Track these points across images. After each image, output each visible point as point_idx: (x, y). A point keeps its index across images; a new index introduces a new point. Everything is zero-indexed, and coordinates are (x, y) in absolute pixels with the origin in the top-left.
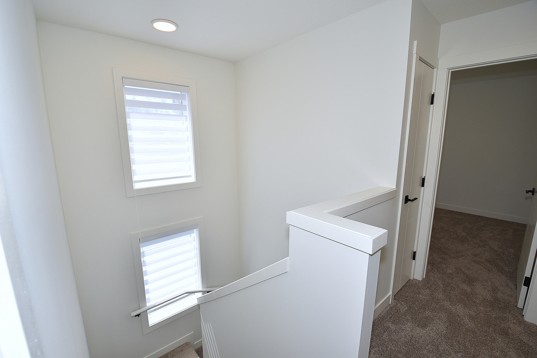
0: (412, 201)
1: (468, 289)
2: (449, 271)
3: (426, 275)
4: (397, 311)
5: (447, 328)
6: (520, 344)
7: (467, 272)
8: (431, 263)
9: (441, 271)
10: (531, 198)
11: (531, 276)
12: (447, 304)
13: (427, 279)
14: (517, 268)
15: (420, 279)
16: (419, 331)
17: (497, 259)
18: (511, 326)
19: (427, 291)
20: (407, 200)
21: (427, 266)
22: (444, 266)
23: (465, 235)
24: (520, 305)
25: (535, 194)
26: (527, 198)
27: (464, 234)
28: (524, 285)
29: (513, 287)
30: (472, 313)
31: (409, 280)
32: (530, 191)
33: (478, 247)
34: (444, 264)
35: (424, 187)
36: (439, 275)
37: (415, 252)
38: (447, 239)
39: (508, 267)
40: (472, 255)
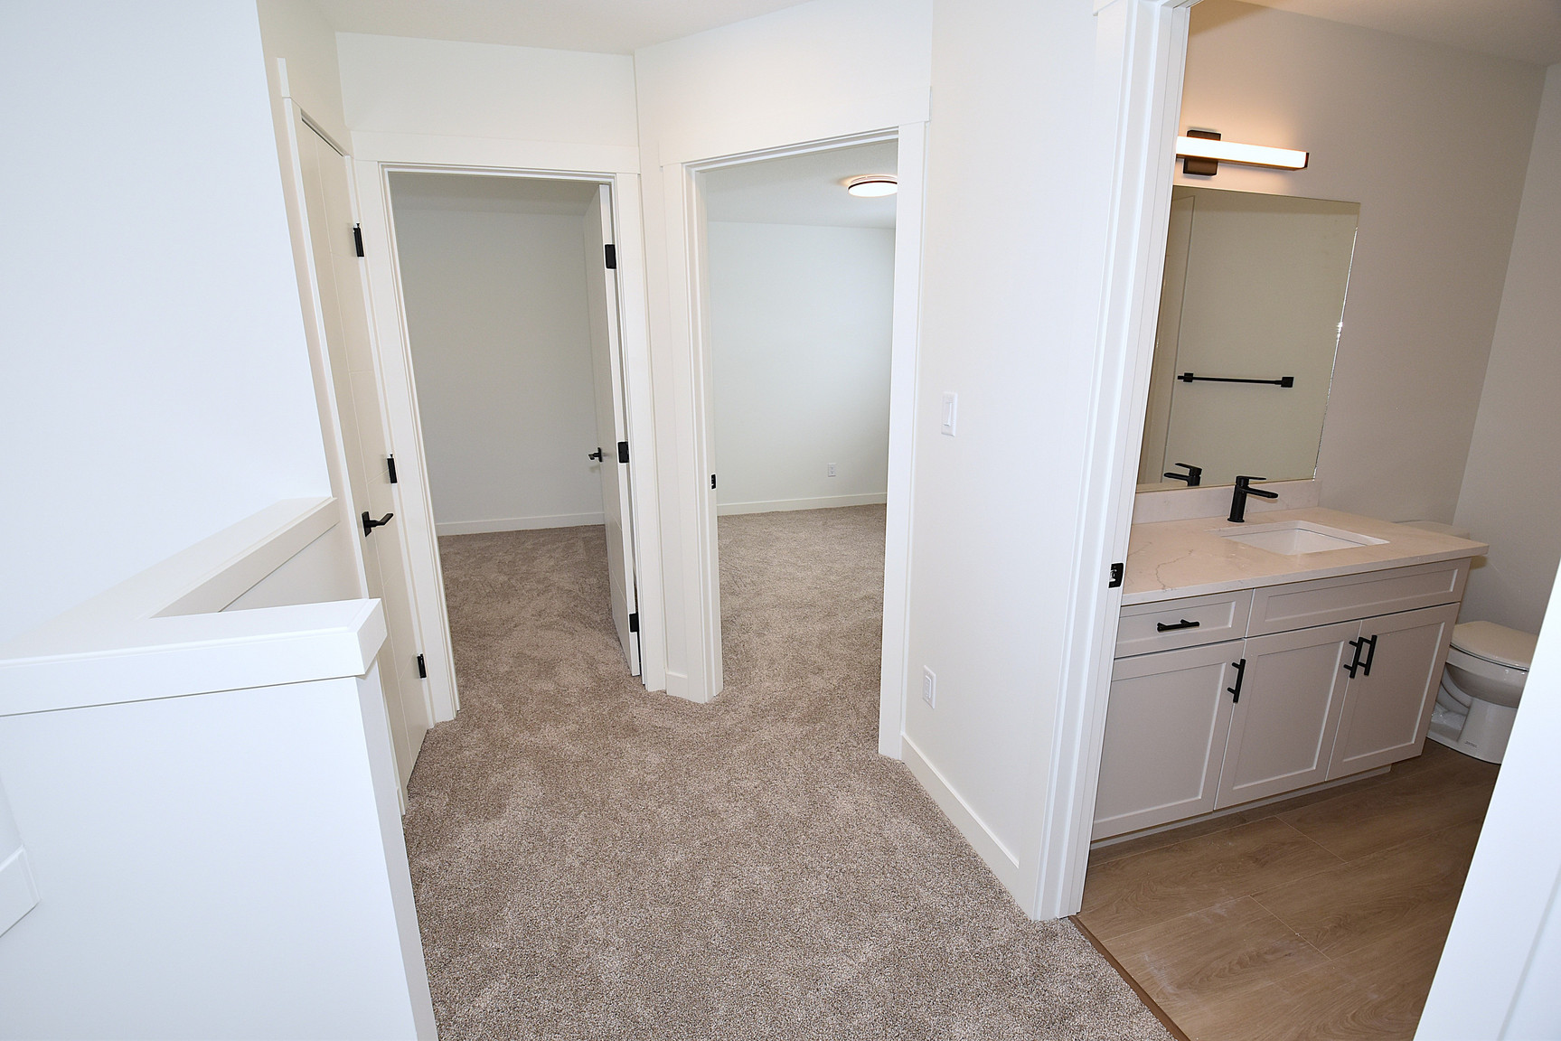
0: (382, 523)
1: (549, 686)
2: (503, 669)
3: (461, 702)
4: (429, 819)
5: (542, 784)
6: (655, 735)
7: (536, 653)
8: (464, 670)
9: (489, 677)
10: (598, 467)
11: (637, 609)
12: (524, 738)
13: (467, 713)
14: (610, 610)
15: (451, 716)
16: (494, 828)
17: (576, 606)
18: (635, 712)
19: (477, 734)
20: (368, 524)
21: (457, 680)
22: (490, 662)
23: (506, 579)
24: (635, 672)
25: (603, 458)
26: (593, 469)
27: (503, 578)
28: (631, 631)
29: (616, 644)
30: (573, 727)
31: (428, 733)
32: (595, 455)
33: (538, 595)
34: (487, 658)
35: (396, 482)
36: (487, 689)
37: (422, 655)
38: (475, 603)
39: (598, 612)
40: (533, 615)
